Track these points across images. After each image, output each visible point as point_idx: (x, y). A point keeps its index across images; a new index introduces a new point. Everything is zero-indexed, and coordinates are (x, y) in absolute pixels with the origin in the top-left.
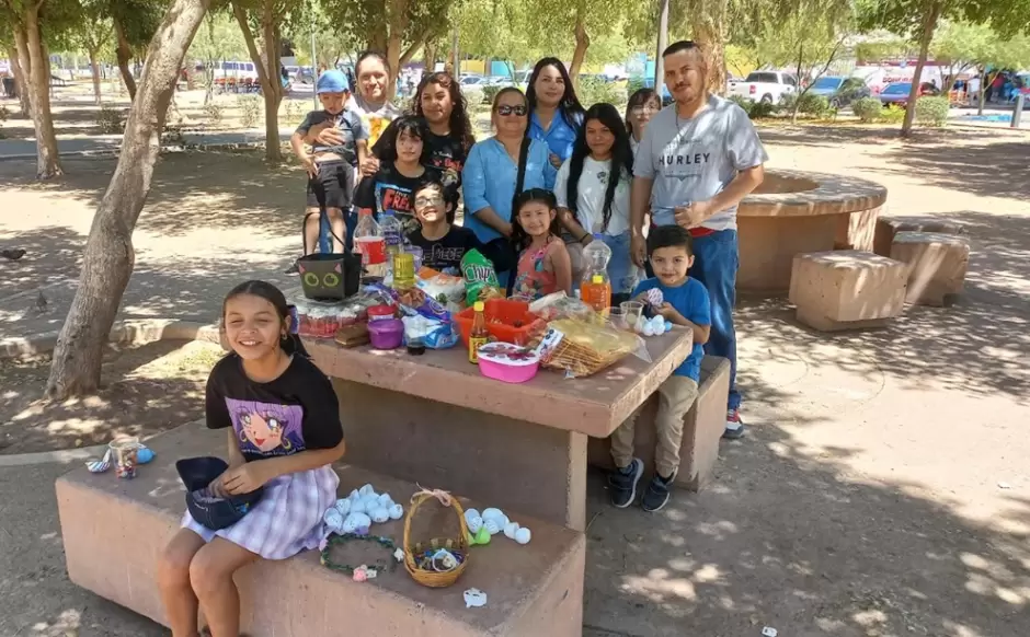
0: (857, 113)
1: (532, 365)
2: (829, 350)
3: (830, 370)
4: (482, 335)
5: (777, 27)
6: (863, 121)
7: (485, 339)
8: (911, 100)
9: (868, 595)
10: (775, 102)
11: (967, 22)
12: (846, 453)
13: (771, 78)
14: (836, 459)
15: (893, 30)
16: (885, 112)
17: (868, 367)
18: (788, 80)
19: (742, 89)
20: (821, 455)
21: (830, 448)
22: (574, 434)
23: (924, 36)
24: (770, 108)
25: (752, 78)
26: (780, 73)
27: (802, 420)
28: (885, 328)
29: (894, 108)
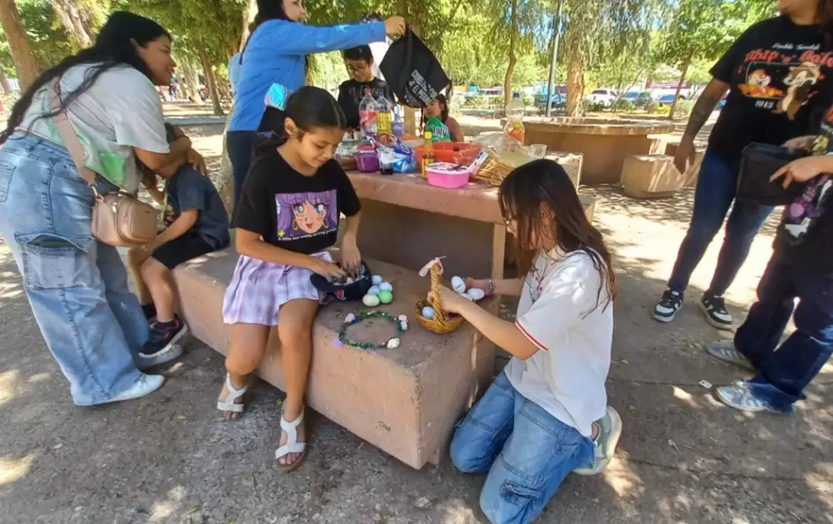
0: (645, 109)
1: (464, 175)
2: (639, 209)
3: (640, 219)
4: (430, 157)
5: (613, 61)
6: (649, 113)
7: (432, 160)
8: (674, 102)
9: (684, 341)
10: (606, 104)
11: (706, 60)
12: (648, 261)
13: (604, 92)
14: (644, 266)
15: (668, 64)
16: (660, 108)
17: (660, 217)
18: (612, 93)
19: (589, 97)
20: (635, 263)
21: (639, 259)
22: (496, 226)
23: (683, 68)
24: (603, 107)
25: (595, 92)
26: (608, 90)
27: (621, 245)
28: (671, 197)
29: (664, 106)
